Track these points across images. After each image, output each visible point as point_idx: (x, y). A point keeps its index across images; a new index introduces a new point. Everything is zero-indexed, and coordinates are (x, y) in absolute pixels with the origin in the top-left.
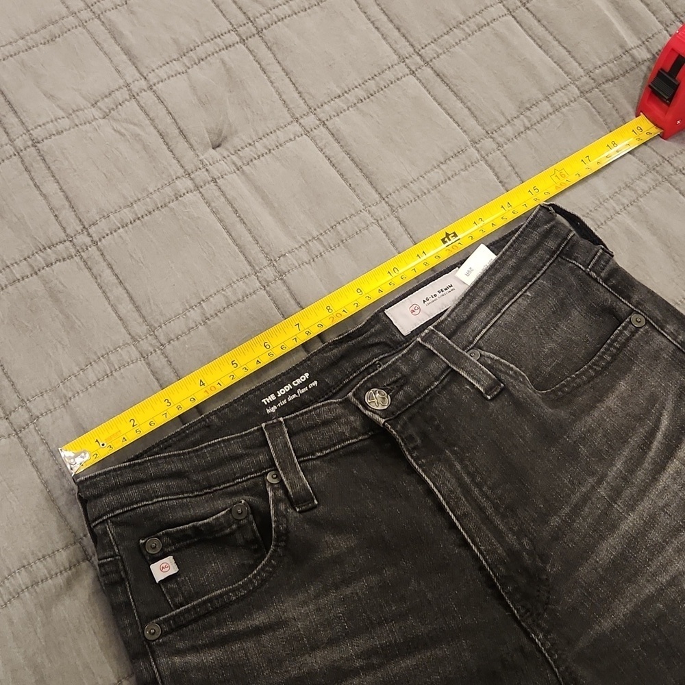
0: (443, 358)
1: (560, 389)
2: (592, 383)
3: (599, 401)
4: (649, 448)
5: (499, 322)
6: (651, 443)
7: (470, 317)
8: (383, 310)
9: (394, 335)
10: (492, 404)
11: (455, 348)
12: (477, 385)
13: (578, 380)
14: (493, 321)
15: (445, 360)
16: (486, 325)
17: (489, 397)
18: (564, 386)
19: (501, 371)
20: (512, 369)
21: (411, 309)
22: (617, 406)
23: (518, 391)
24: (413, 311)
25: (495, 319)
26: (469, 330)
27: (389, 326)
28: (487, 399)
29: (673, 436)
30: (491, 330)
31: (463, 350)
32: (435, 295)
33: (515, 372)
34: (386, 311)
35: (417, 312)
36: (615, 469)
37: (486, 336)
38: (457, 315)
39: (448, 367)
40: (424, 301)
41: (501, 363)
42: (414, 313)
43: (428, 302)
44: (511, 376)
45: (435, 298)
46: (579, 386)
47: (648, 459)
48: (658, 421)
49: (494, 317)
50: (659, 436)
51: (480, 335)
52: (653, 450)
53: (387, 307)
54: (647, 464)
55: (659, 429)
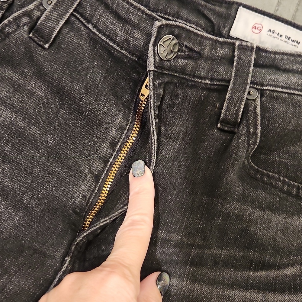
0: (233, 72)
1: (263, 174)
2: (285, 196)
3: (271, 210)
4: (256, 270)
5: (296, 97)
6: (262, 269)
7: (287, 71)
8: (240, 4)
9: (224, 27)
10: (215, 131)
11: (248, 76)
12: (223, 111)
13: (280, 184)
14: (293, 92)
15: (233, 75)
16: (286, 88)
17: (219, 126)
18: (268, 176)
19: (247, 121)
20: (256, 129)
21: (256, 25)
22: (277, 226)
23: (237, 143)
24: (254, 28)
25: (296, 92)
26: (273, 77)
27: (230, 19)
28: (217, 125)
29: (282, 284)
30: (284, 95)
31: (251, 83)
32: (281, 36)
33: (255, 133)
34: (241, 8)
35: (257, 31)
36: (220, 252)
37: (276, 94)
38: (281, 60)
39: (229, 81)
40: (270, 30)
41: (255, 118)
42: (254, 30)
43: (271, 33)
44: (248, 131)
45: (279, 37)
46: (276, 187)
47: (246, 274)
48: (287, 266)
49: (298, 90)
50: (273, 273)
51: (274, 89)
52: (256, 274)
53: (245, 6)
54: (240, 275)
55: (278, 269)
